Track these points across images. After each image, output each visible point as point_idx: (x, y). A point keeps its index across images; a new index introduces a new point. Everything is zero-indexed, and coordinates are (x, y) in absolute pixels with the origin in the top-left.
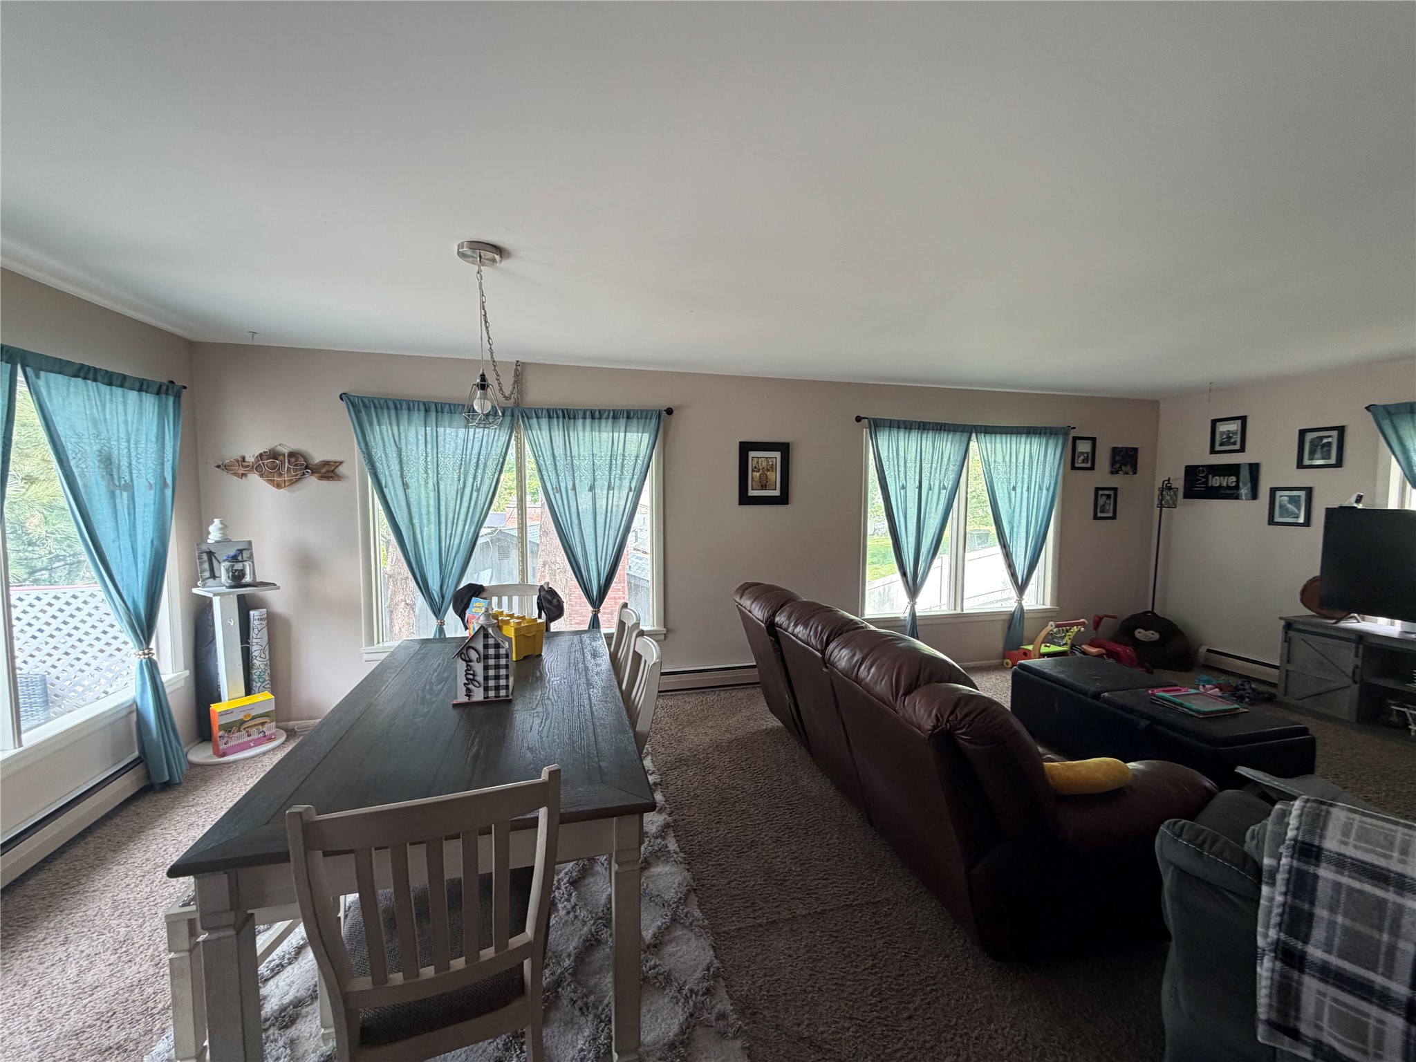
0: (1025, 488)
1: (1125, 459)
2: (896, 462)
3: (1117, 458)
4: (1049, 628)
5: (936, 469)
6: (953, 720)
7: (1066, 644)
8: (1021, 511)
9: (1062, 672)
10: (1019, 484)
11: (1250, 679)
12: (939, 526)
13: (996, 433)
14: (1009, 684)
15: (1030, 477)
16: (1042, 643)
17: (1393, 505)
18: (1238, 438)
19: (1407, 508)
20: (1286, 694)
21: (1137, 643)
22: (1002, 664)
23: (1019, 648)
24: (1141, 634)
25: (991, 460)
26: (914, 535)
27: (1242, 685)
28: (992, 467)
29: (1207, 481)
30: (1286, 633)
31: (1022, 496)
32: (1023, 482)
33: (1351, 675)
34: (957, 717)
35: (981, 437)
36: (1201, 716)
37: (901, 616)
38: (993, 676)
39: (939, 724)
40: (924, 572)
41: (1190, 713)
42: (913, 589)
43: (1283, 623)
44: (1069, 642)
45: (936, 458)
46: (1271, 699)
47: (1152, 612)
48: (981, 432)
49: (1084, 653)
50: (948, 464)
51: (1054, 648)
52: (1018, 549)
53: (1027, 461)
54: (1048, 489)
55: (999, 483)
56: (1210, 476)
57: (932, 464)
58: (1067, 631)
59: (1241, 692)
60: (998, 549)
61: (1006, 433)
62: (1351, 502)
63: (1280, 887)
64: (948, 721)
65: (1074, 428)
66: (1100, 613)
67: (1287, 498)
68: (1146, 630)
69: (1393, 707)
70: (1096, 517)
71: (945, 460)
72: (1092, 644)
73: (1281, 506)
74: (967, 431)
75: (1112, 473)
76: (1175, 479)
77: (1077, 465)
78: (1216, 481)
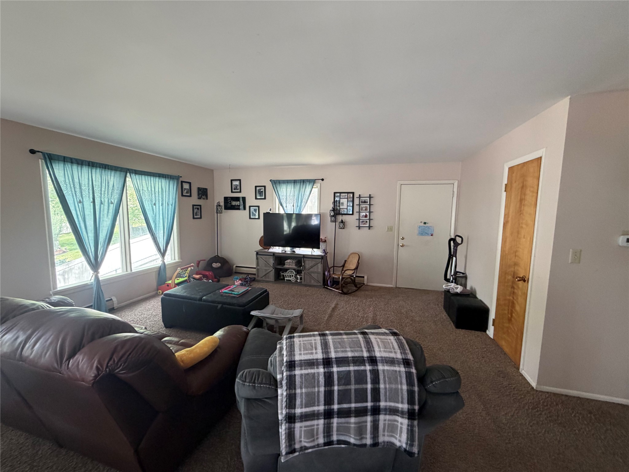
0: (160, 204)
1: (203, 193)
2: (72, 186)
3: (200, 192)
4: (178, 271)
5: (105, 191)
6: (111, 365)
7: (186, 276)
8: (159, 216)
9: (185, 292)
10: (157, 202)
11: (248, 274)
12: (110, 225)
13: (142, 175)
14: (160, 304)
15: (162, 198)
16: (176, 278)
17: (277, 212)
18: (239, 187)
19: (280, 213)
20: (258, 277)
21: (213, 269)
22: (157, 293)
23: (164, 283)
24: (215, 265)
25: (141, 188)
26: (93, 232)
27: (247, 277)
28: (141, 193)
29: (231, 203)
30: (257, 256)
31: (159, 209)
32: (159, 201)
33: (272, 266)
34: (114, 361)
35: (133, 176)
36: (238, 296)
37: (89, 282)
38: (152, 301)
39: (100, 372)
40: (102, 254)
41: (235, 296)
42: (95, 264)
43: (256, 253)
44: (187, 275)
45: (104, 185)
46: (254, 280)
47: (218, 256)
48: (133, 173)
49: (194, 278)
50: (113, 189)
51: (181, 280)
52: (160, 235)
53: (160, 190)
54: (172, 205)
55: (146, 201)
56: (232, 201)
57: (101, 188)
58: (186, 270)
59: (247, 280)
60: (149, 236)
61: (148, 175)
62: (268, 211)
63: (285, 388)
64: (107, 367)
65: (181, 177)
66: (199, 260)
67: (253, 210)
68: (216, 263)
69: (282, 274)
70: (194, 218)
71: (111, 186)
72: (197, 274)
73: (252, 212)
74: (125, 171)
75: (199, 198)
76: (221, 202)
77: (184, 194)
78: (234, 203)
